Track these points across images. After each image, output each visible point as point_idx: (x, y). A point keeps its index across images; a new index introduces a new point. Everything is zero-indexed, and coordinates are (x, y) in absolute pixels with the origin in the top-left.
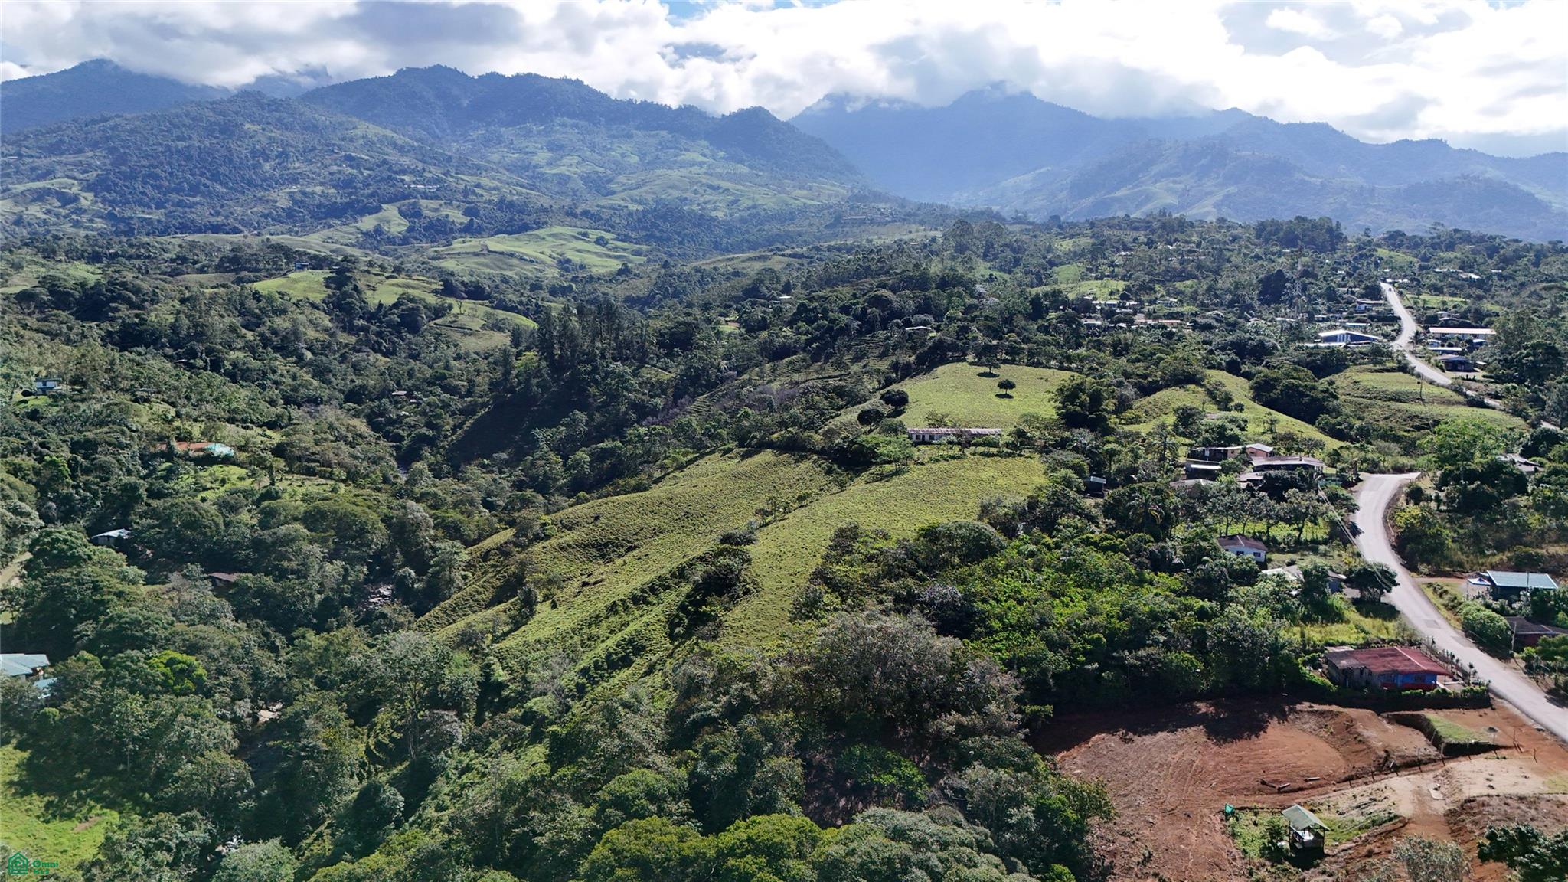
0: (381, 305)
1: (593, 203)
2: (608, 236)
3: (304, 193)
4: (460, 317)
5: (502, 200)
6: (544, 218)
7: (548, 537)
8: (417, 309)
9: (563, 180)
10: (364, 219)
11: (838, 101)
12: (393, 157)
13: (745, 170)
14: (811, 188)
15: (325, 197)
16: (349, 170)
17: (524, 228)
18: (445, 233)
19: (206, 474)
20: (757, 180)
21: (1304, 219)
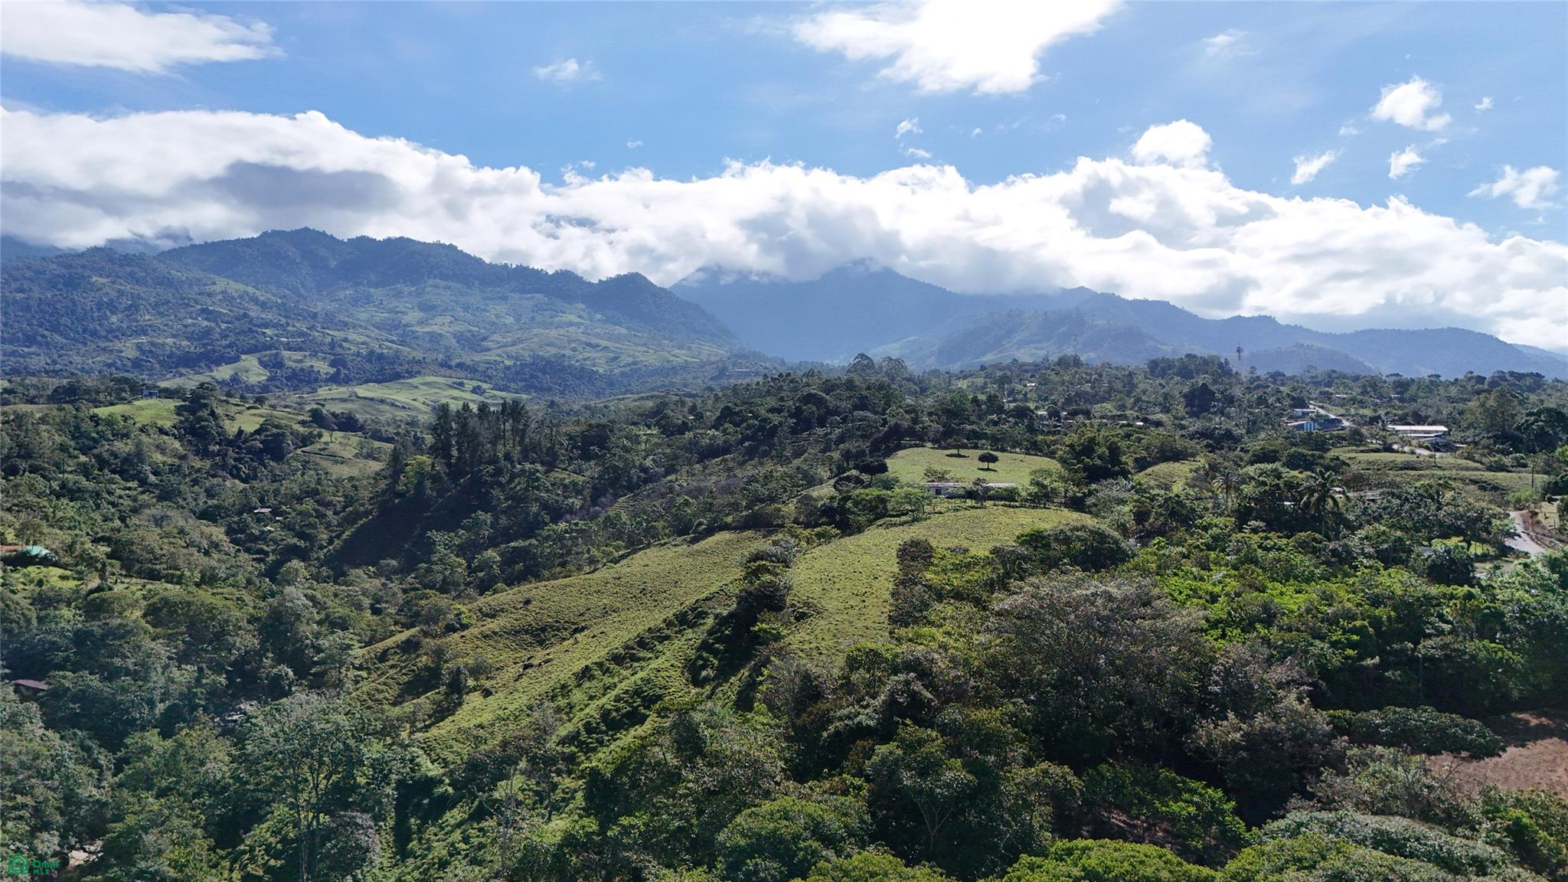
0: (241, 432)
1: (468, 358)
2: (485, 386)
3: (152, 344)
4: (331, 445)
5: (372, 353)
6: (416, 368)
7: (465, 627)
8: (283, 435)
9: (435, 338)
10: (220, 368)
11: (713, 273)
12: (254, 312)
13: (624, 331)
14: (690, 348)
15: (178, 349)
16: (205, 323)
17: (396, 377)
18: (309, 383)
19: (17, 575)
20: (636, 340)
21: (1195, 356)
